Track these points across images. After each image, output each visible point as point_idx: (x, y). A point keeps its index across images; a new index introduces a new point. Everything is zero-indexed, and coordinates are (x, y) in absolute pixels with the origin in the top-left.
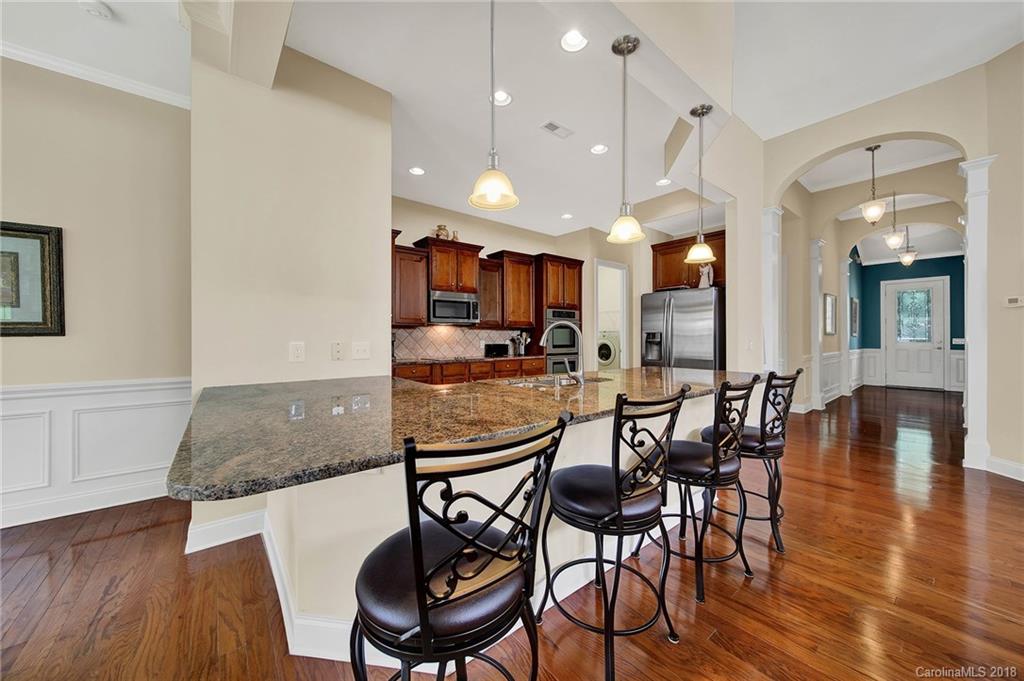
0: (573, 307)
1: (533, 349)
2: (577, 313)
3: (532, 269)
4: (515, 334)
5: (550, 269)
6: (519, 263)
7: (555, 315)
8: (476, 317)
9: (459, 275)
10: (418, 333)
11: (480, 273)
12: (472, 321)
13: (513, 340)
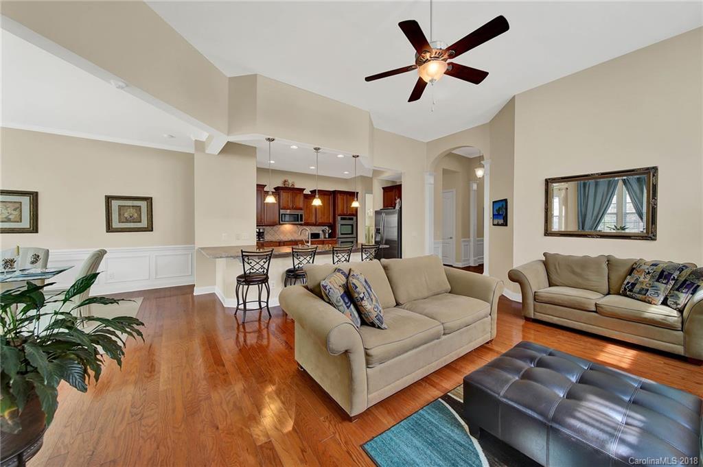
0: (353, 215)
1: (332, 235)
2: (355, 218)
3: (331, 197)
4: (323, 228)
5: (339, 197)
6: (324, 195)
7: (342, 219)
8: (301, 221)
9: (293, 202)
10: (275, 228)
11: (304, 200)
12: (300, 223)
13: (323, 231)
